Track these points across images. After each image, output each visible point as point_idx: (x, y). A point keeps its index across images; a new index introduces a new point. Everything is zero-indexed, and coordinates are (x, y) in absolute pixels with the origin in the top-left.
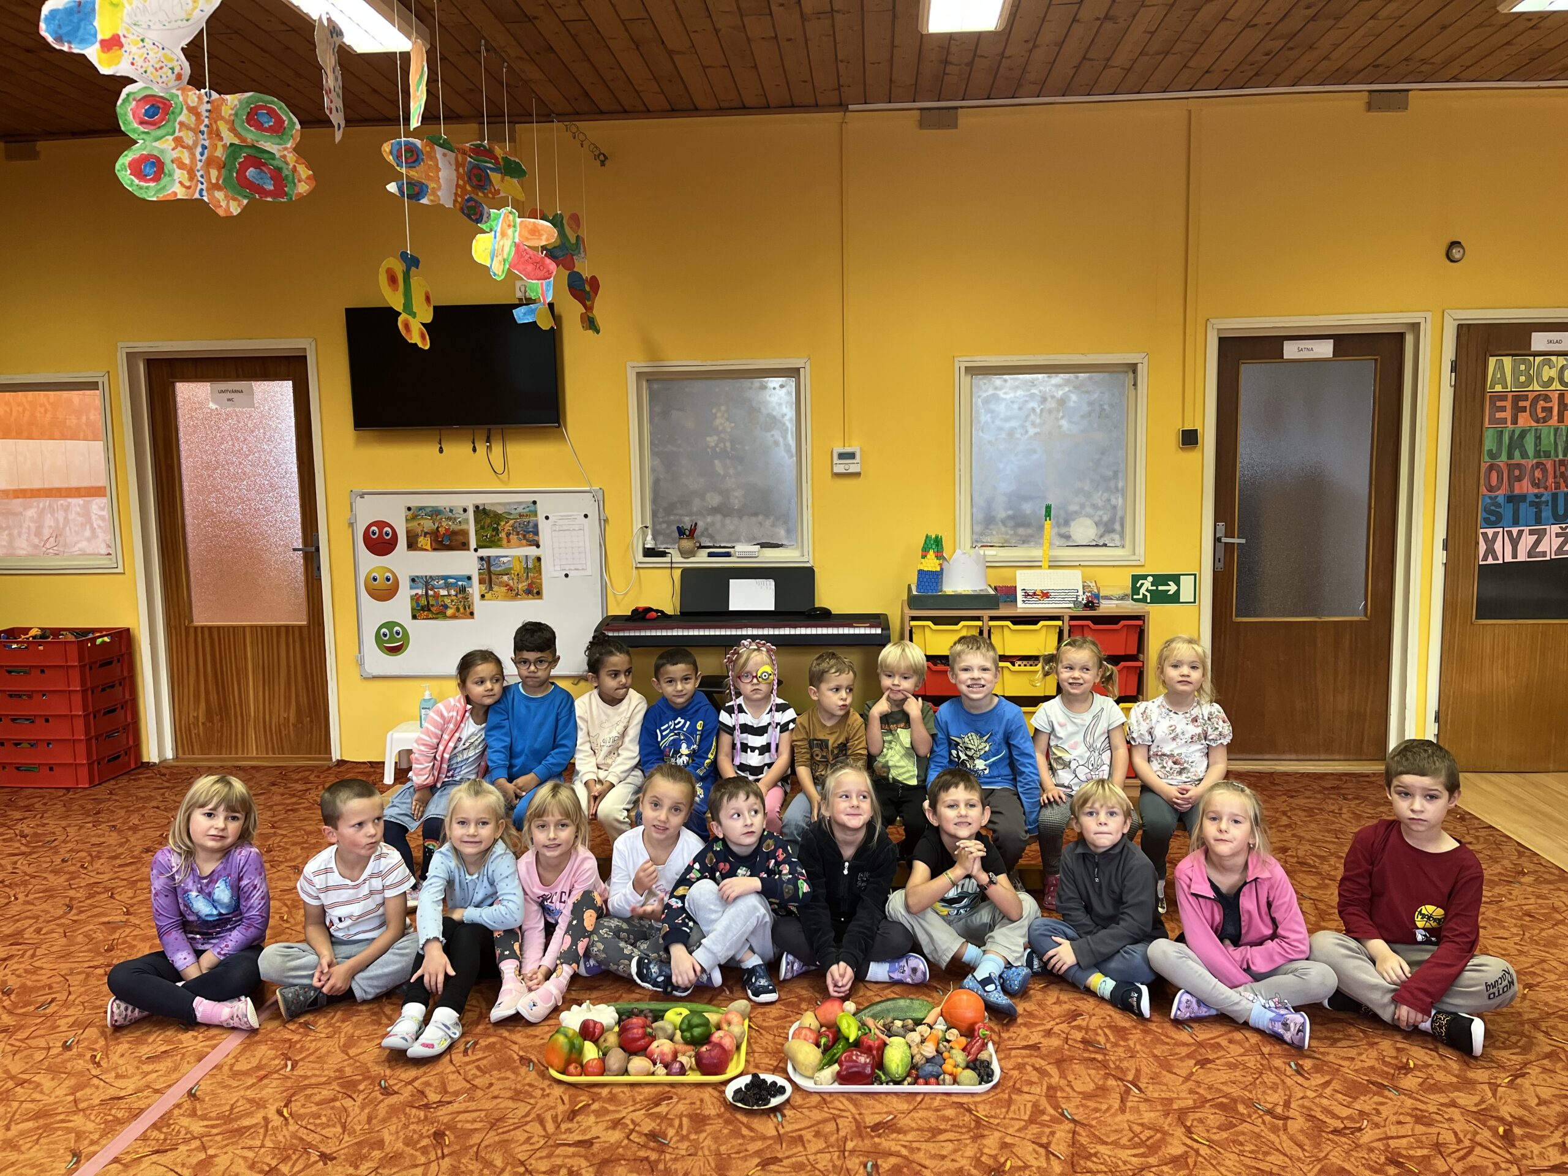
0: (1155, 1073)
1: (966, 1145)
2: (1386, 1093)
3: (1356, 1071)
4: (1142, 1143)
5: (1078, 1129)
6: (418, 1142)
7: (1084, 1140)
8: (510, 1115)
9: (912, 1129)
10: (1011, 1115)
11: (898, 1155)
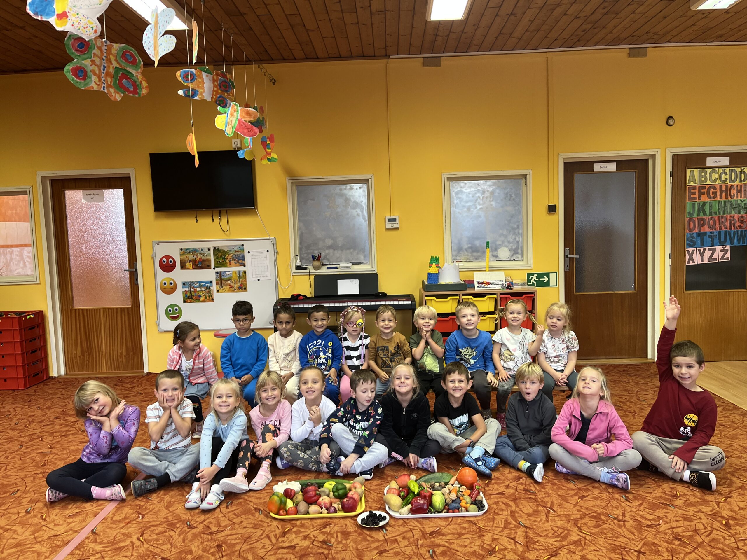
0: (560, 503)
1: (476, 540)
2: (669, 507)
3: (653, 498)
4: (559, 536)
5: (528, 530)
6: (209, 550)
7: (531, 535)
8: (253, 536)
9: (449, 534)
10: (495, 525)
11: (444, 546)
